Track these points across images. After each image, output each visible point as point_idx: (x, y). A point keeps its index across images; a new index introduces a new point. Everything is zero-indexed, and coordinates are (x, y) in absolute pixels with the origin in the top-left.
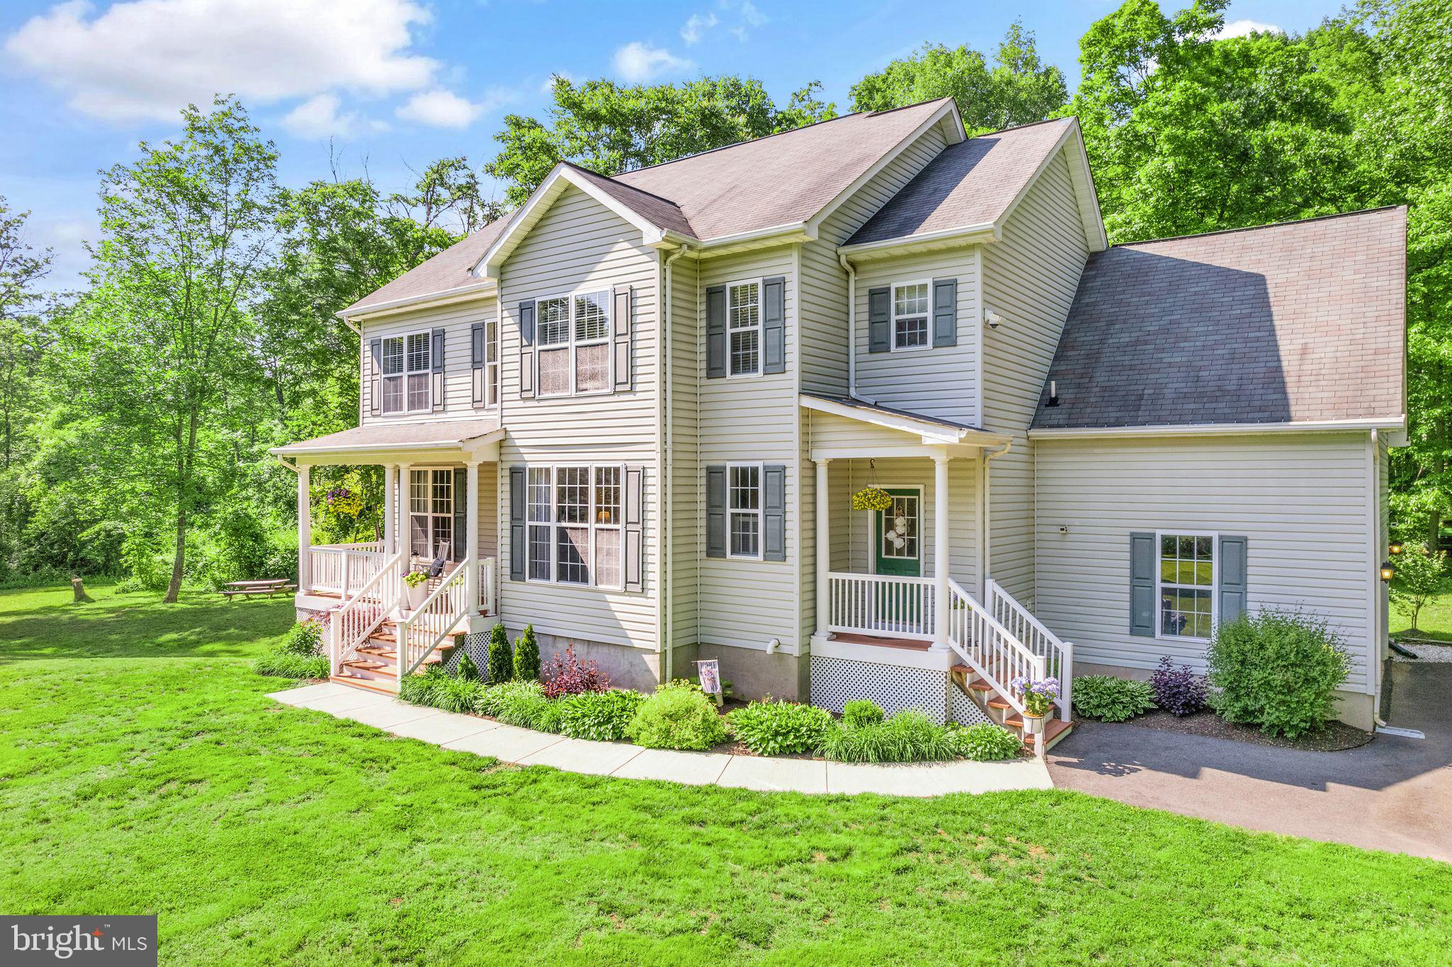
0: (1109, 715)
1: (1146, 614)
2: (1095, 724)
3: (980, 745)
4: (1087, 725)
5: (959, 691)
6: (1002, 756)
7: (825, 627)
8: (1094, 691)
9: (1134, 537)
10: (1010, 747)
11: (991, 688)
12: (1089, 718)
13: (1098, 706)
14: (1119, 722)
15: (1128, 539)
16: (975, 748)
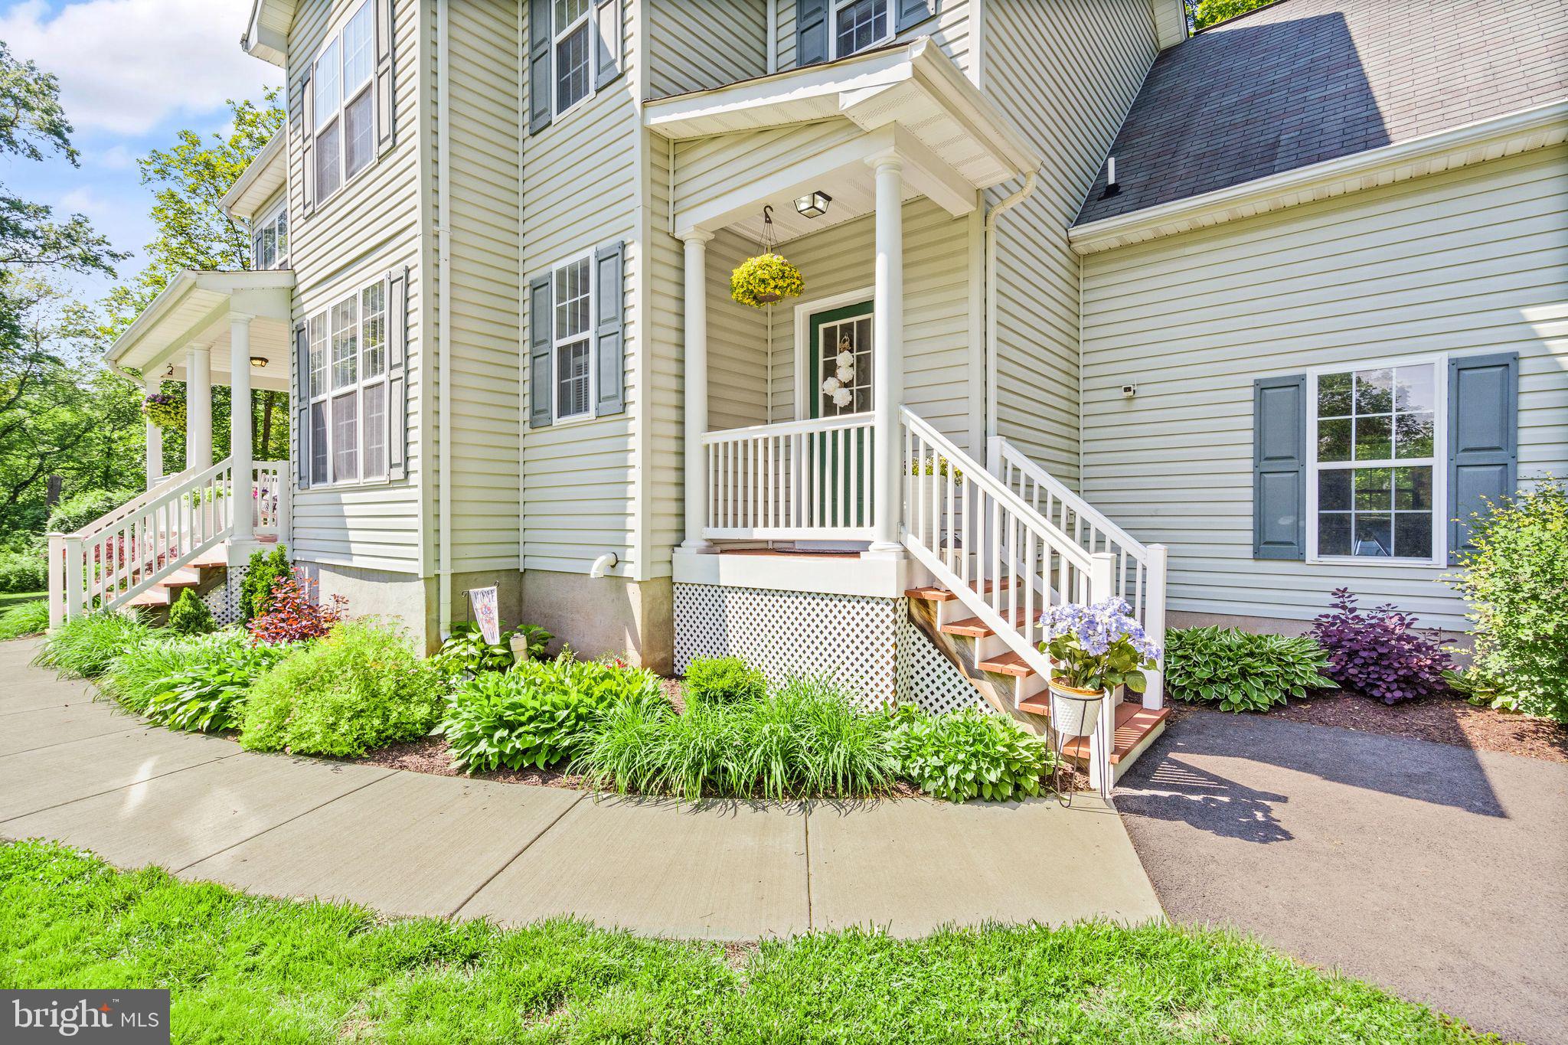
0: (1236, 698)
1: (1286, 521)
2: (1207, 716)
3: (954, 761)
4: (1190, 716)
5: (925, 640)
6: (1009, 791)
7: (698, 531)
8: (1200, 652)
9: (1262, 388)
10: (1027, 770)
11: (989, 633)
12: (1192, 703)
13: (1211, 681)
14: (1257, 711)
15: (1249, 393)
16: (942, 769)
